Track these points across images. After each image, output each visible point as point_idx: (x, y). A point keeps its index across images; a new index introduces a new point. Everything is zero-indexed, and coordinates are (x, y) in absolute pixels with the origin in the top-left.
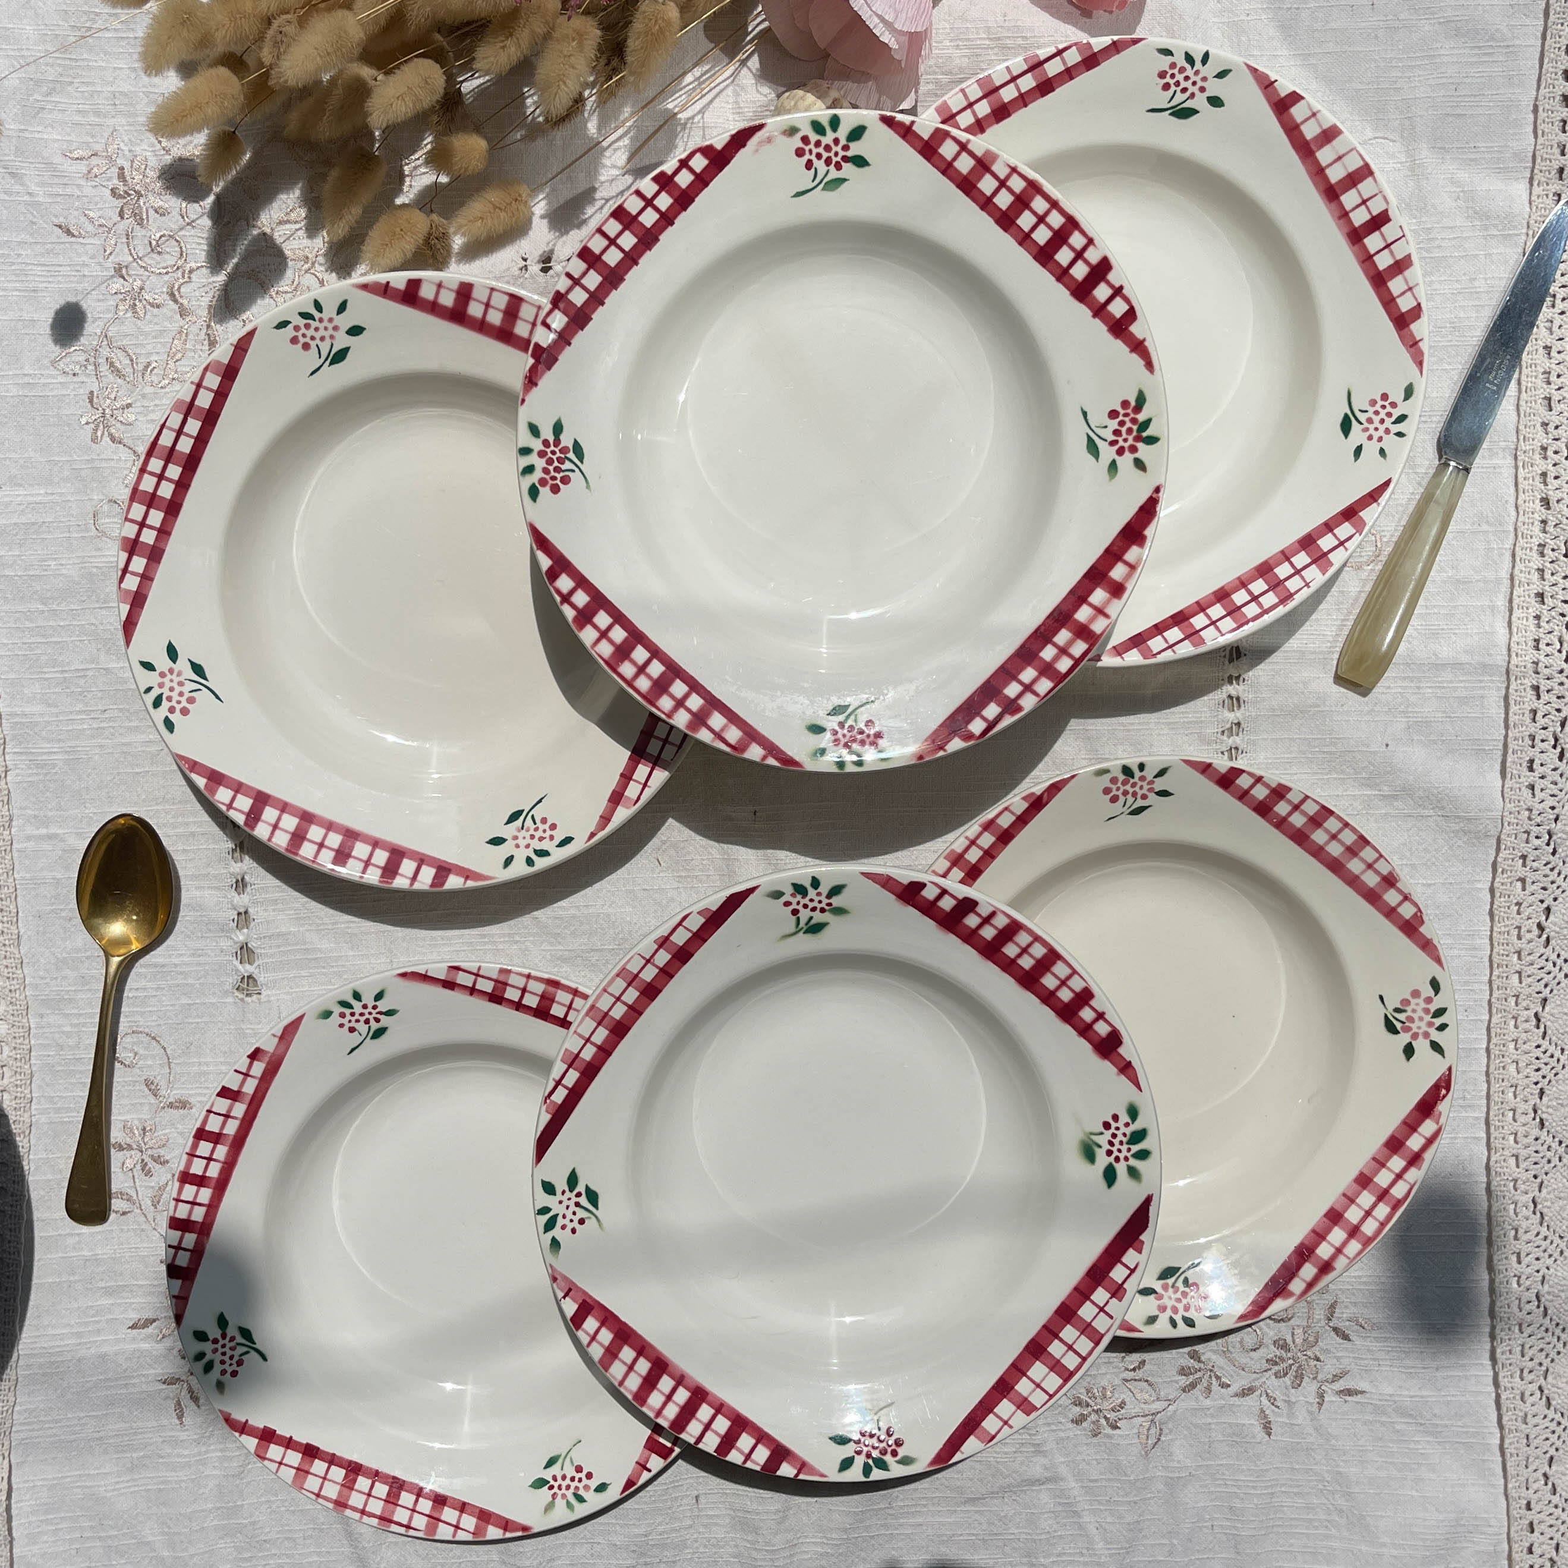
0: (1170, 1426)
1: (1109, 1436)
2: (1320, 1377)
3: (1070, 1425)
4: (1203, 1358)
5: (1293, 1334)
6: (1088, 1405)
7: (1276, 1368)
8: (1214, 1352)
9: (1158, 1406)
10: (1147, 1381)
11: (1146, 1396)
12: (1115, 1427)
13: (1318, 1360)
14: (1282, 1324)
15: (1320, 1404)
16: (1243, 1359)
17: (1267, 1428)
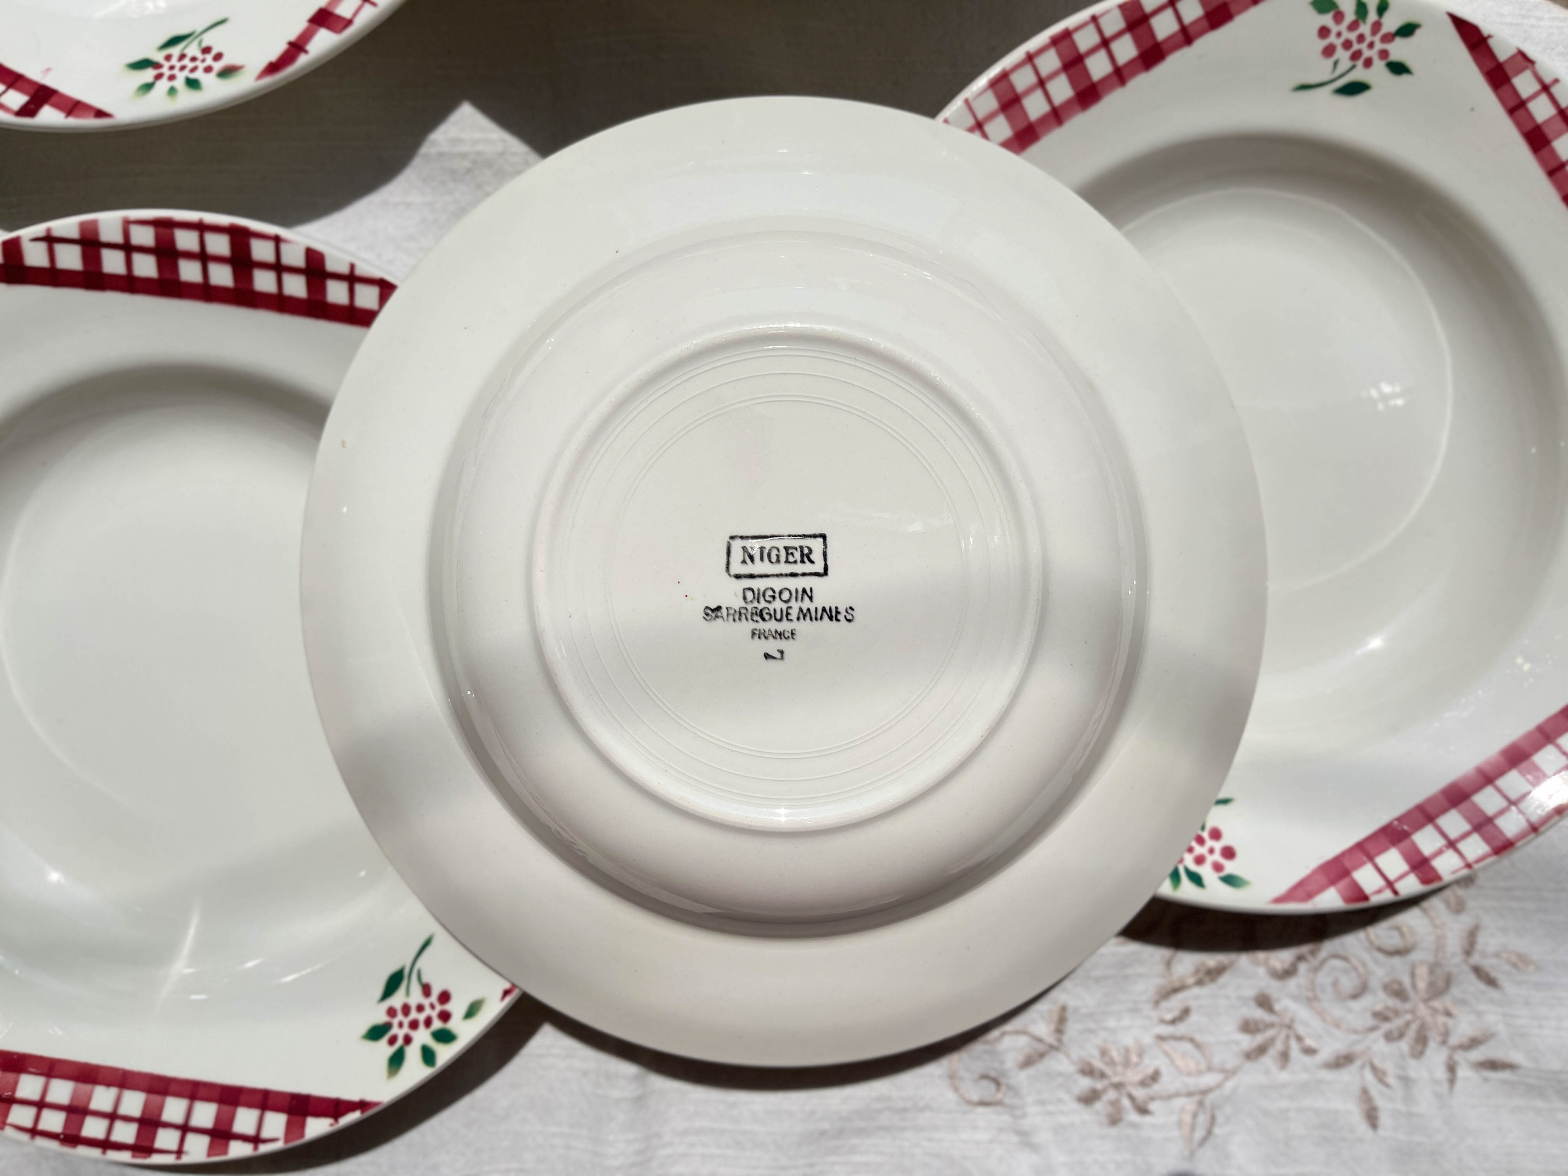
0: (1228, 1110)
1: (1134, 1126)
2: (1453, 1040)
3: (1076, 1106)
4: (1277, 1007)
5: (1413, 975)
6: (1103, 1075)
7: (1386, 1027)
8: (1295, 998)
9: (1209, 1080)
10: (1192, 1040)
11: (1192, 1065)
12: (1143, 1110)
13: (1448, 1014)
14: (1396, 961)
15: (1452, 1081)
16: (1337, 1011)
17: (1372, 1117)
